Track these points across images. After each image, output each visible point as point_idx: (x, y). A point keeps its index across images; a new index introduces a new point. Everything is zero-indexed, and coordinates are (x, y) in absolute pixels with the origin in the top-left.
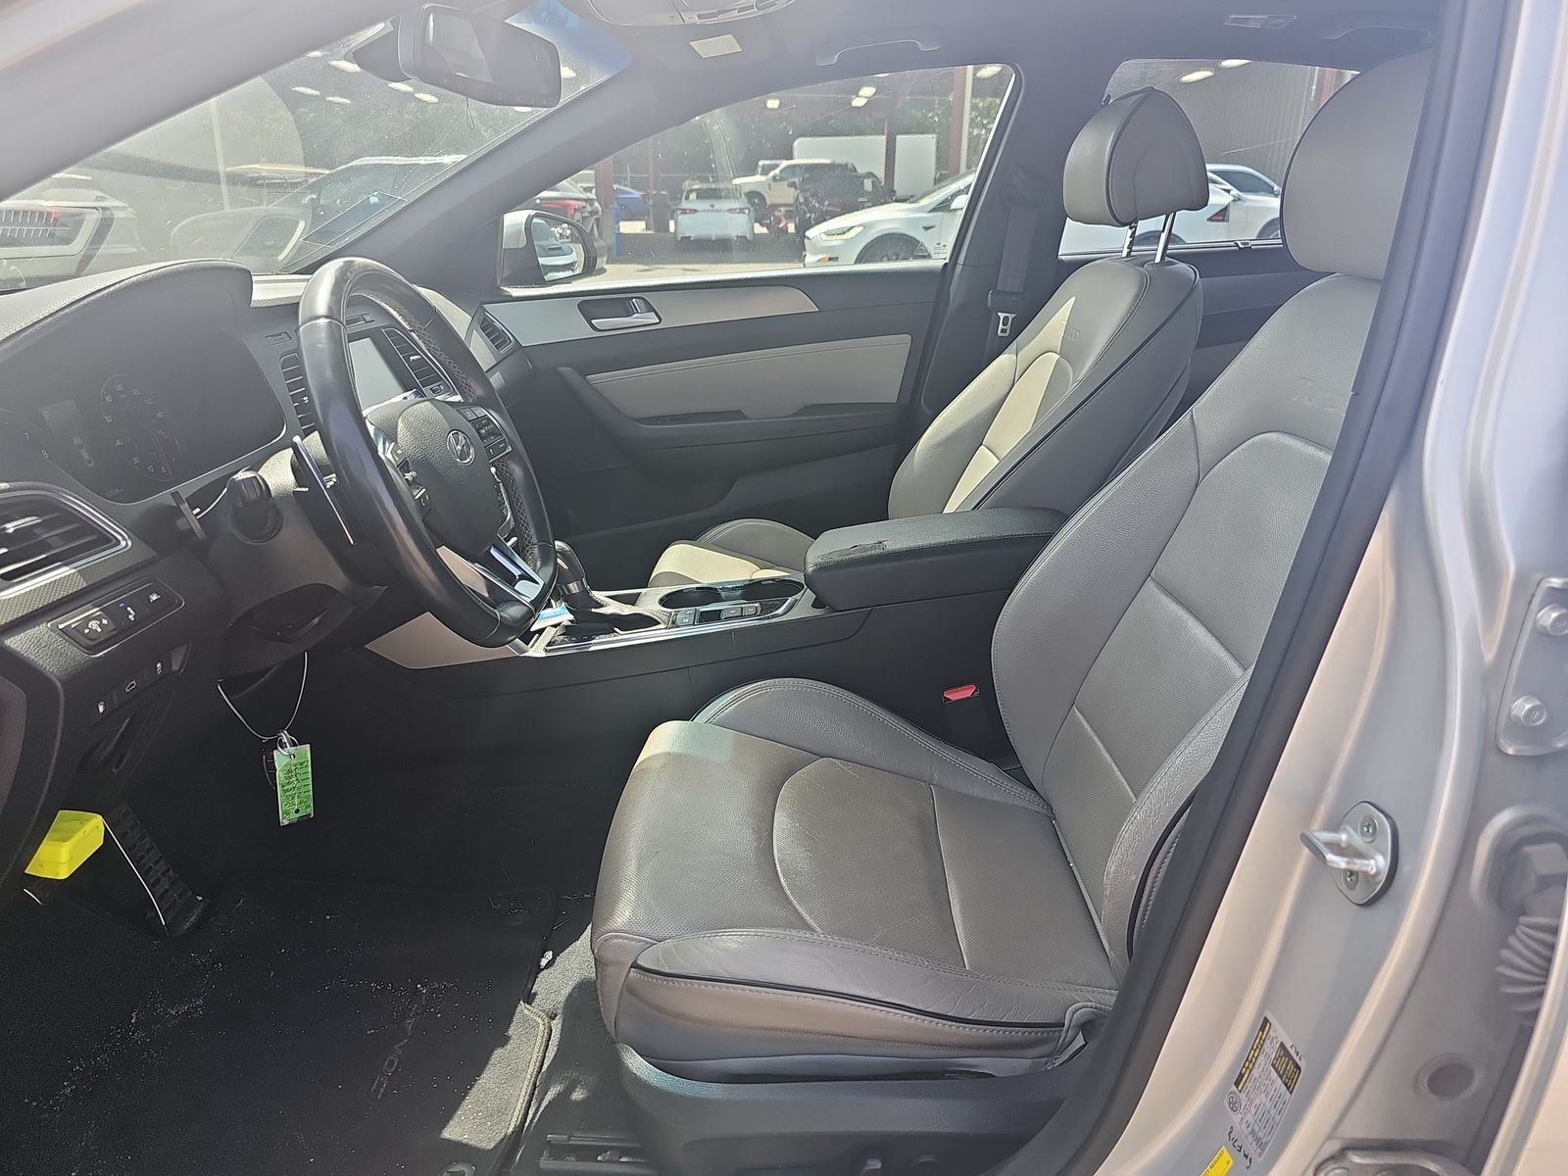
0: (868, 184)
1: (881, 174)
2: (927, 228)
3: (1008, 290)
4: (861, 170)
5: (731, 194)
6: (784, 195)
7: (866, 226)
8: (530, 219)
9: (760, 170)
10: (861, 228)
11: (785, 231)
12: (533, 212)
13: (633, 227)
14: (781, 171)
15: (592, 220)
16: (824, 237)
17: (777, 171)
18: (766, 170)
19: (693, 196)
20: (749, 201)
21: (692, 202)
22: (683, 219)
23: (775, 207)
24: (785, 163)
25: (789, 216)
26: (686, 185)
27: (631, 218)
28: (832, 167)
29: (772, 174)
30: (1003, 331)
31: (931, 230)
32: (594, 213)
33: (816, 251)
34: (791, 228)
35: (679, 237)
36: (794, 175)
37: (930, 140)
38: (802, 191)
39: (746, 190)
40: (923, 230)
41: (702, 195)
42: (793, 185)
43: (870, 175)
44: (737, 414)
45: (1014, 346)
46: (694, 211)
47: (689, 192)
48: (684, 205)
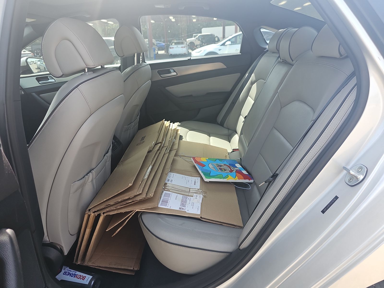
0: (216, 39)
2: (220, 50)
4: (215, 36)
5: (184, 43)
14: (198, 37)
16: (195, 53)
17: (197, 37)
19: (173, 44)
22: (171, 50)
24: (199, 35)
28: (209, 35)
29: (196, 37)
31: (221, 51)
35: (170, 54)
36: (201, 37)
40: (219, 51)
42: (200, 40)
43: (217, 37)
46: (173, 48)
47: (172, 43)
48: (171, 46)
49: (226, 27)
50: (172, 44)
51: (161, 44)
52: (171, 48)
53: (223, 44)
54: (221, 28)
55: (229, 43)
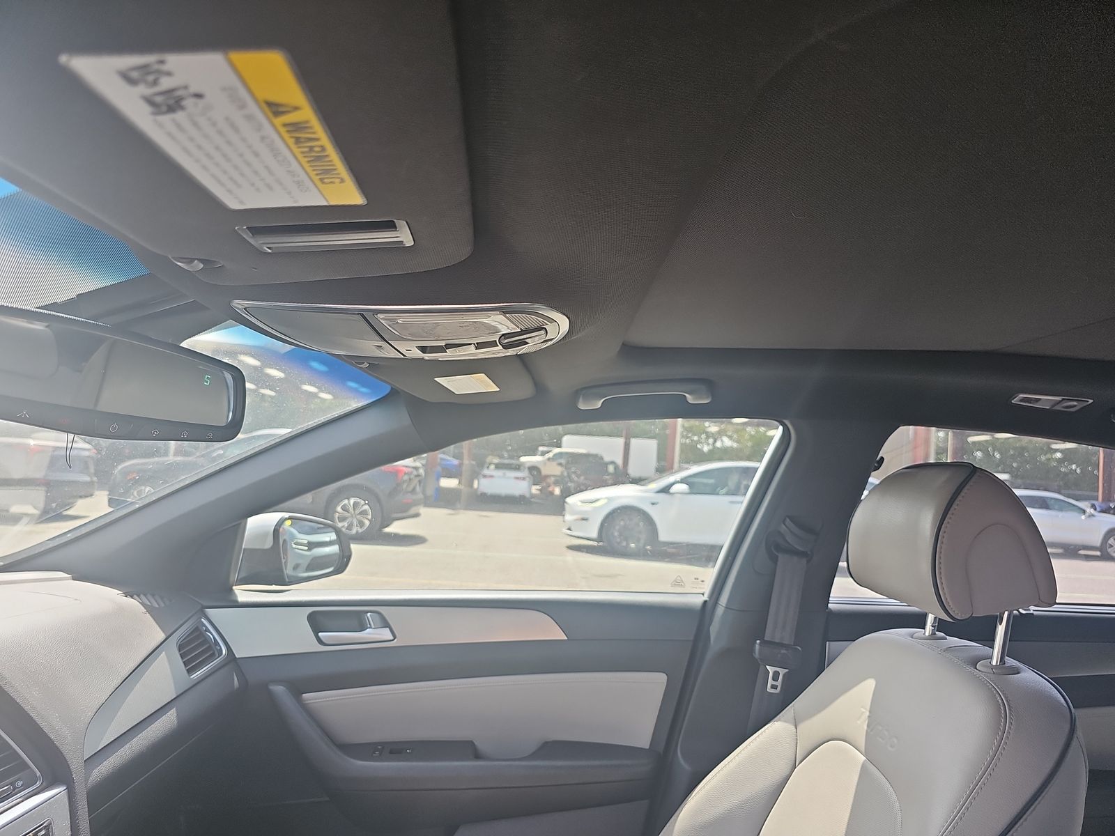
0: (611, 468)
1: (620, 462)
3: (777, 641)
4: (607, 459)
5: (518, 468)
6: (554, 470)
7: (610, 499)
8: (281, 522)
9: (539, 453)
10: (606, 501)
11: (552, 493)
12: (287, 515)
13: (449, 483)
14: (553, 455)
15: (416, 481)
16: (580, 504)
17: (551, 455)
18: (543, 454)
19: (492, 467)
20: (530, 473)
21: (491, 471)
22: (484, 482)
23: (547, 477)
24: (557, 450)
25: (556, 483)
26: (489, 459)
27: (450, 476)
28: (587, 456)
29: (547, 456)
30: (773, 687)
31: (656, 505)
32: (418, 476)
33: (573, 513)
34: (557, 491)
35: (479, 493)
36: (561, 458)
37: (652, 445)
38: (566, 468)
39: (527, 465)
40: (652, 506)
41: (498, 467)
42: (560, 464)
43: (612, 463)
44: (468, 749)
45: (789, 711)
46: (492, 476)
47: (490, 464)
48: (486, 472)
49: (633, 441)
50: (488, 467)
51: (448, 460)
52: (485, 476)
53: (666, 490)
54: (621, 441)
55: (684, 487)
